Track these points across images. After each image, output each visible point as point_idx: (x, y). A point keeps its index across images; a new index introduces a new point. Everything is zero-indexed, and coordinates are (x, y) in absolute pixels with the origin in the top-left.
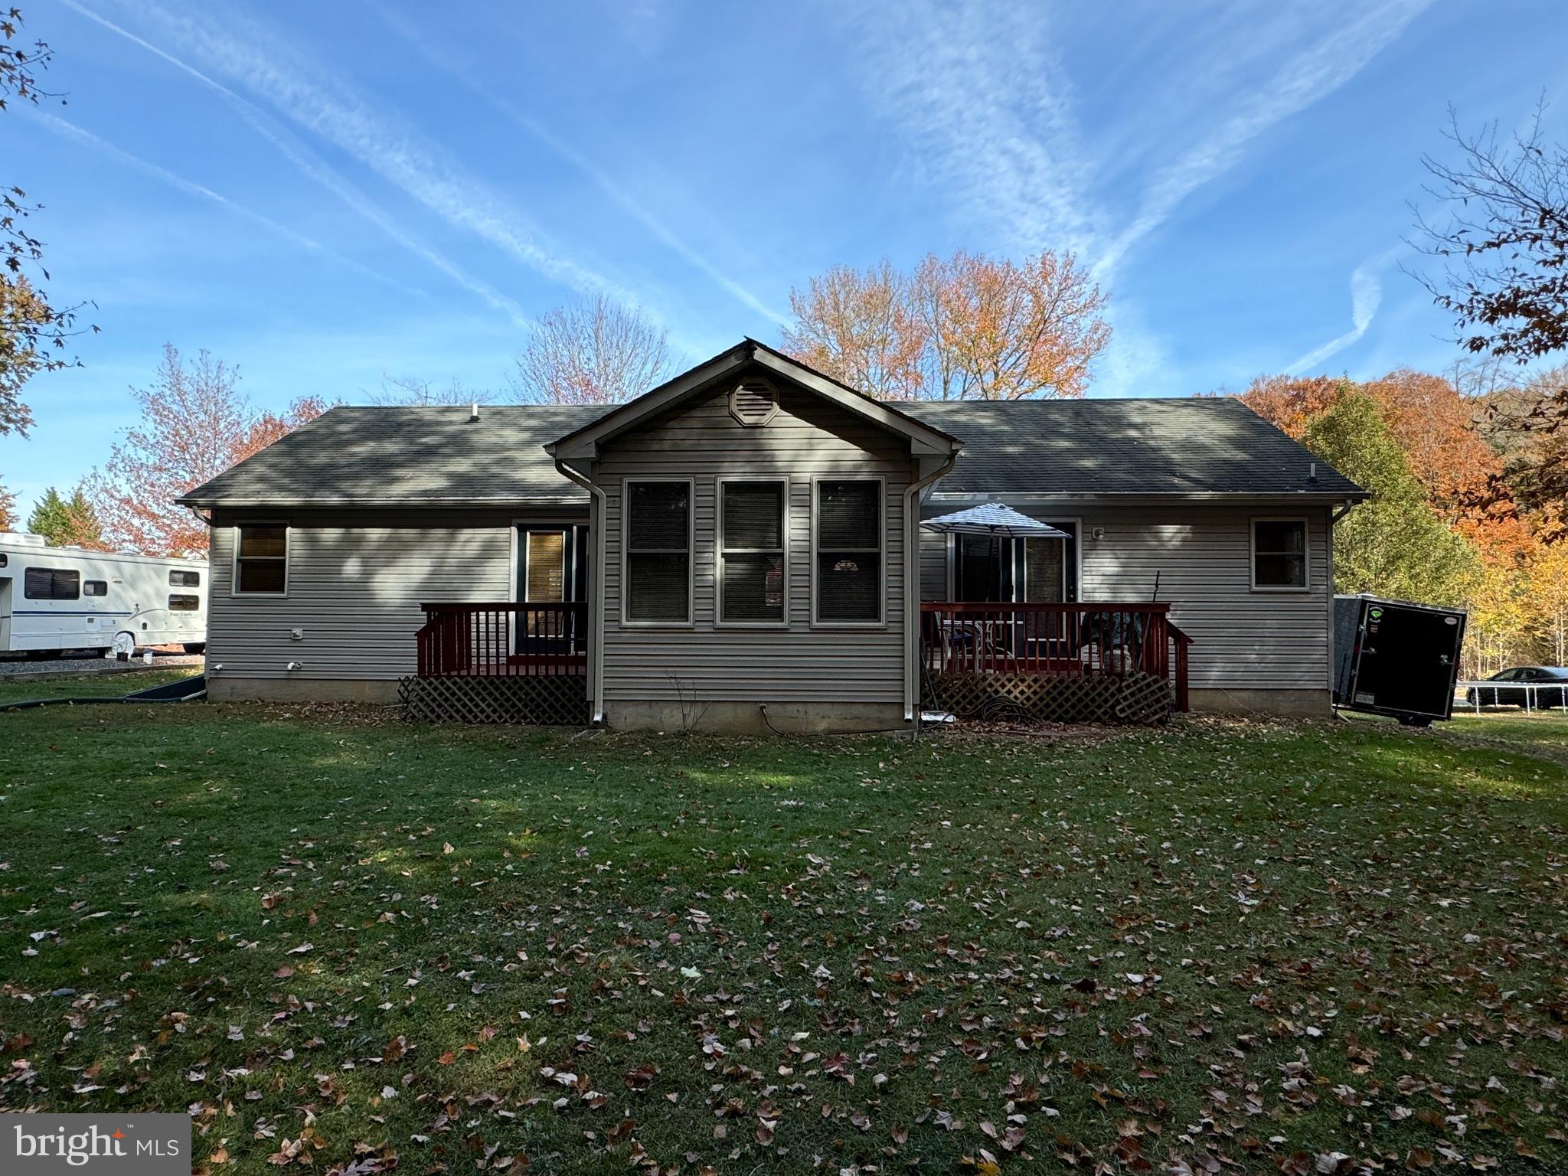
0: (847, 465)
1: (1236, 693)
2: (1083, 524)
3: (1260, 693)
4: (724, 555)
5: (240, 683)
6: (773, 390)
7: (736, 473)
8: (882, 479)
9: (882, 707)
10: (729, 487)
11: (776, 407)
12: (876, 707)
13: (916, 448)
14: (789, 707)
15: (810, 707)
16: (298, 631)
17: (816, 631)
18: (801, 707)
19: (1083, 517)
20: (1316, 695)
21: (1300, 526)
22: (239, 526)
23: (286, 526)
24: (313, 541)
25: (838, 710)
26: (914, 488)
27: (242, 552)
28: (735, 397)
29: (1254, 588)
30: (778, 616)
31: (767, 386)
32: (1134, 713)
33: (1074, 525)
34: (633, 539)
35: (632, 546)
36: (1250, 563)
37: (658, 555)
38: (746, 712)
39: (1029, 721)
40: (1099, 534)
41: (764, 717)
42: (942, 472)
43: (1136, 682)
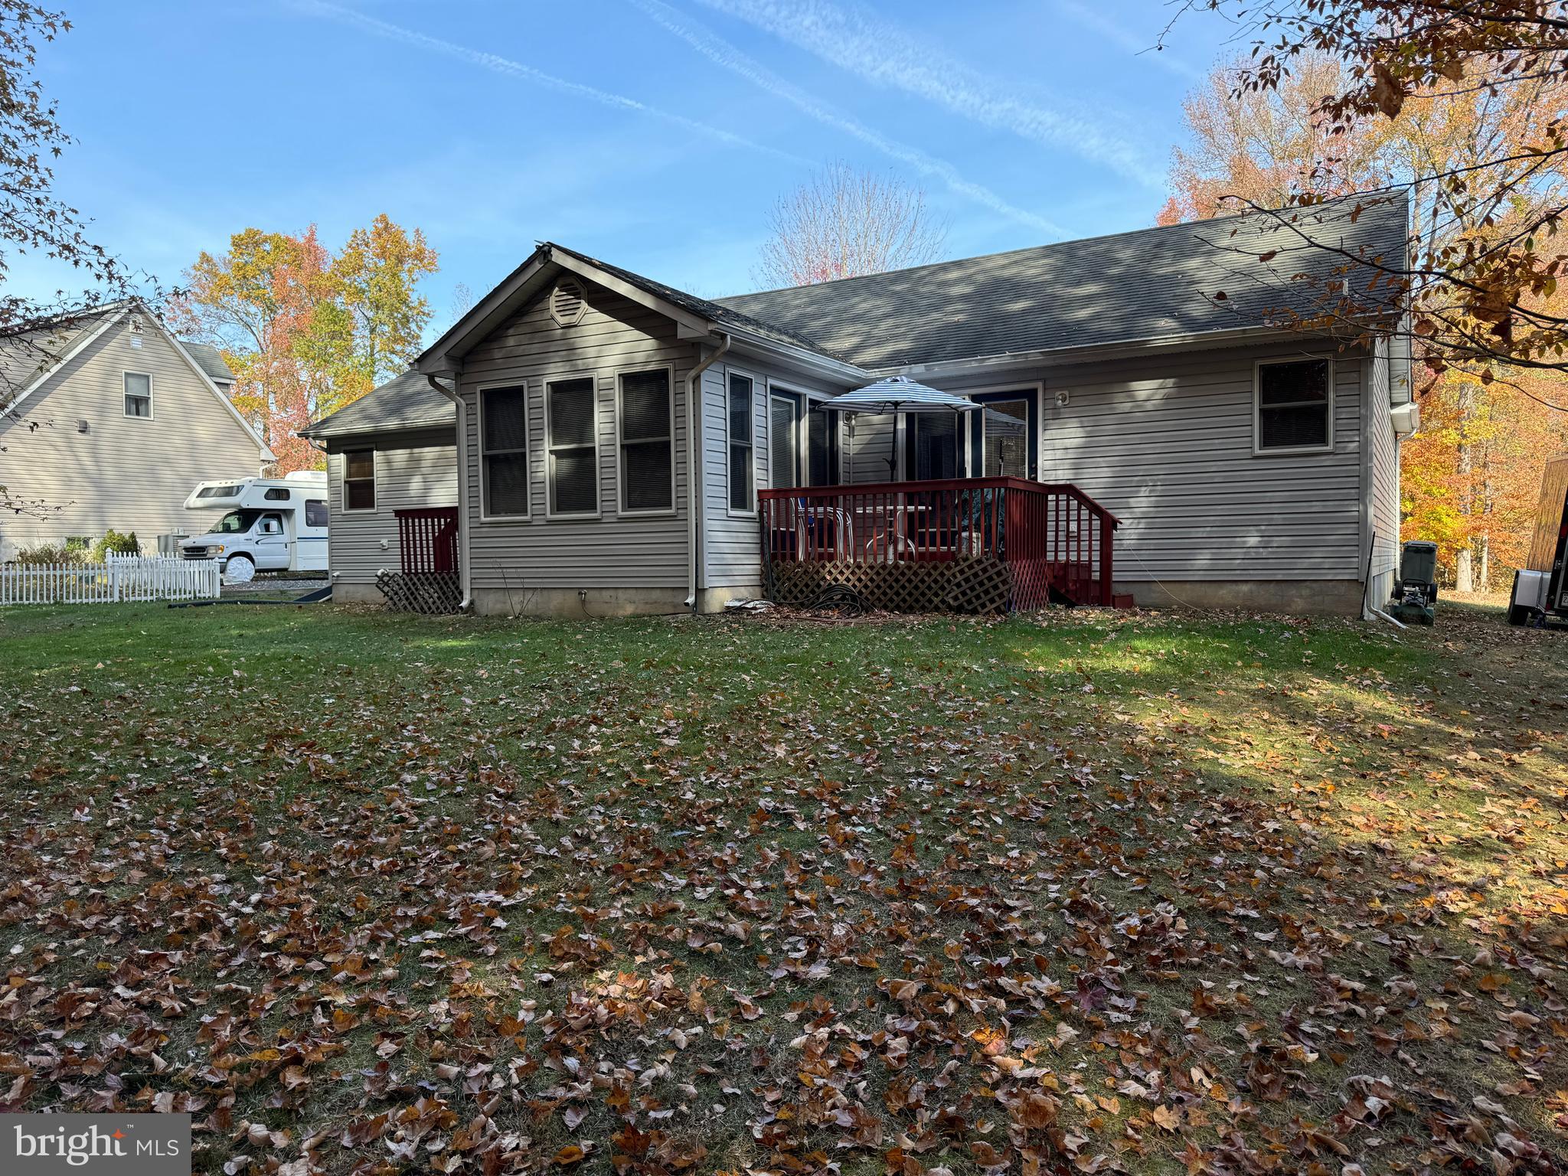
0: (640, 357)
1: (1229, 587)
2: (1045, 389)
3: (1266, 586)
4: (551, 452)
5: (351, 588)
6: (583, 291)
7: (556, 373)
8: (669, 366)
9: (676, 593)
10: (555, 387)
11: (584, 305)
12: (670, 593)
13: (682, 333)
14: (605, 593)
15: (620, 593)
16: (384, 542)
17: (622, 520)
18: (612, 593)
19: (1045, 381)
20: (1342, 588)
21: (1320, 368)
22: (345, 452)
23: (372, 450)
24: (389, 462)
25: (642, 595)
26: (693, 373)
27: (349, 474)
28: (553, 299)
29: (1258, 452)
30: (593, 507)
31: (577, 285)
32: (969, 602)
33: (1034, 391)
34: (489, 442)
35: (488, 449)
36: (1252, 420)
37: (506, 455)
38: (572, 598)
39: (868, 610)
40: (1064, 400)
41: (583, 602)
42: (718, 353)
43: (970, 567)
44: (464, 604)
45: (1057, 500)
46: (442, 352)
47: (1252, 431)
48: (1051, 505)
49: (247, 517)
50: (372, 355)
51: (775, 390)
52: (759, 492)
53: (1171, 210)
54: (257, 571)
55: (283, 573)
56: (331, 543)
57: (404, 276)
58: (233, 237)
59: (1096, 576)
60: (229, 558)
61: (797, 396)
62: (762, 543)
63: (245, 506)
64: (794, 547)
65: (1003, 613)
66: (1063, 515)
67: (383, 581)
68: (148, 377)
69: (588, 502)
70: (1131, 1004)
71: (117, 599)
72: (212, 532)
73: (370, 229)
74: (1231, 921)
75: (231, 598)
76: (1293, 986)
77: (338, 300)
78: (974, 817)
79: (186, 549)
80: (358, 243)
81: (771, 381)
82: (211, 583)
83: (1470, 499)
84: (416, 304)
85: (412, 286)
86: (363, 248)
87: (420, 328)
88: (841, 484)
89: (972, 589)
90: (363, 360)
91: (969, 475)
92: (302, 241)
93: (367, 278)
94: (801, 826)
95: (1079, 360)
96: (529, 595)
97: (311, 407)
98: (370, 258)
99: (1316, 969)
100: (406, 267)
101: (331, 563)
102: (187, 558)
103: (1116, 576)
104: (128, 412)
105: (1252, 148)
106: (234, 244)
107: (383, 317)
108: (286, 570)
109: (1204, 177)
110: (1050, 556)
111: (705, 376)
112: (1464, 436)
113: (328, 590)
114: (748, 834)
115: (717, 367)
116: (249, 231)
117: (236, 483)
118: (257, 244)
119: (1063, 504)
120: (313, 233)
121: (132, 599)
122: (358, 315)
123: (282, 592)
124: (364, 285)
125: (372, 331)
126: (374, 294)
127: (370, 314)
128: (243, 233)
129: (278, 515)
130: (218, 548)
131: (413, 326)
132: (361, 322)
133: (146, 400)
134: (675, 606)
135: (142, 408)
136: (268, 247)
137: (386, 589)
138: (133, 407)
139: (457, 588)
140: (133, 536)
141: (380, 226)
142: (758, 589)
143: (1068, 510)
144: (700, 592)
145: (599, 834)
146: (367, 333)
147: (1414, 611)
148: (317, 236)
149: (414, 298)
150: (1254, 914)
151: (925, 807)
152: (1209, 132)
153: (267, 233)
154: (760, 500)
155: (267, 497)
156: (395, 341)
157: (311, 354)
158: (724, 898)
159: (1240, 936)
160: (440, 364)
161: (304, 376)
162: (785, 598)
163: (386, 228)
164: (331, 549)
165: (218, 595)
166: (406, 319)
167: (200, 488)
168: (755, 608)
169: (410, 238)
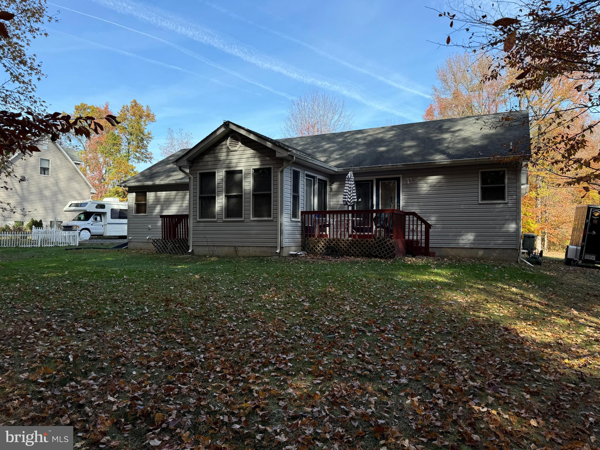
0: (261, 163)
2: (403, 177)
4: (225, 196)
5: (136, 243)
6: (239, 138)
7: (228, 167)
8: (272, 166)
9: (272, 248)
10: (228, 172)
11: (240, 144)
12: (270, 248)
13: (278, 155)
14: (245, 248)
15: (250, 248)
16: (150, 226)
18: (247, 248)
19: (403, 174)
20: (510, 252)
21: (502, 173)
22: (135, 192)
23: (146, 192)
24: (153, 196)
26: (281, 169)
27: (136, 201)
28: (228, 141)
29: (480, 202)
30: (241, 216)
31: (237, 136)
32: (380, 254)
33: (399, 178)
34: (201, 192)
35: (201, 194)
36: (478, 191)
37: (208, 197)
38: (232, 250)
39: (342, 256)
40: (410, 181)
41: (236, 251)
42: (290, 163)
43: (380, 241)
44: (190, 251)
45: (409, 217)
46: (185, 159)
47: (478, 195)
48: (407, 219)
49: (88, 215)
50: (129, 152)
51: (307, 175)
52: (301, 212)
53: (431, 108)
54: (91, 236)
55: (100, 236)
56: (128, 226)
57: (142, 123)
58: (76, 106)
59: (423, 245)
60: (81, 231)
61: (314, 177)
62: (302, 230)
63: (88, 211)
64: (314, 232)
65: (392, 258)
66: (411, 223)
67: (154, 242)
68: (49, 160)
69: (239, 214)
70: (506, 391)
71: (39, 246)
72: (74, 220)
73: (129, 105)
74: (524, 366)
75: (82, 246)
76: (552, 386)
77: (116, 131)
78: (426, 332)
79: (64, 227)
80: (125, 109)
81: (306, 172)
82: (74, 240)
83: (540, 217)
84: (147, 133)
85: (145, 127)
86: (127, 112)
87: (148, 143)
88: (328, 210)
89: (381, 249)
90: (125, 155)
91: (375, 208)
92: (103, 109)
93: (128, 123)
94: (369, 334)
95: (415, 168)
96: (215, 248)
97: (104, 172)
98: (129, 116)
99: (557, 381)
100: (143, 120)
101: (128, 233)
102: (64, 230)
103: (431, 245)
104: (41, 173)
105: (461, 87)
106: (76, 109)
107: (134, 138)
108: (102, 235)
109: (443, 97)
110: (407, 237)
111: (285, 170)
112: (538, 195)
113: (126, 244)
114: (354, 337)
115: (289, 167)
116: (82, 104)
117: (85, 201)
118: (85, 109)
119: (411, 219)
120: (107, 106)
121: (45, 246)
122: (123, 137)
123: (102, 244)
124: (126, 126)
125: (129, 143)
126: (130, 129)
127: (128, 137)
128: (79, 105)
129: (100, 214)
130: (77, 226)
131: (145, 142)
132: (125, 140)
133: (48, 169)
134: (272, 253)
135: (46, 172)
136: (89, 111)
137: (155, 245)
138: (43, 172)
139: (187, 245)
140: (41, 221)
141: (133, 104)
142: (301, 248)
143: (413, 221)
144: (282, 248)
145: (303, 335)
146: (127, 144)
147: (534, 260)
148: (109, 107)
149: (146, 132)
150: (531, 363)
151: (408, 328)
152: (445, 81)
153: (89, 105)
154: (302, 215)
155: (97, 207)
156: (138, 148)
157: (105, 152)
158: (359, 358)
159: (529, 371)
160: (184, 162)
161: (101, 160)
162: (310, 251)
163: (135, 105)
164: (128, 228)
165: (77, 245)
166: (142, 139)
167: (70, 204)
168: (301, 255)
169: (145, 108)
